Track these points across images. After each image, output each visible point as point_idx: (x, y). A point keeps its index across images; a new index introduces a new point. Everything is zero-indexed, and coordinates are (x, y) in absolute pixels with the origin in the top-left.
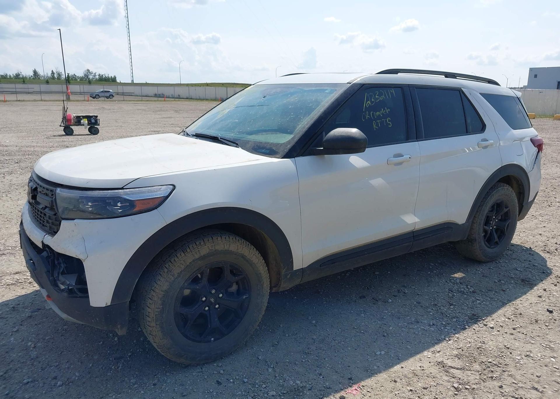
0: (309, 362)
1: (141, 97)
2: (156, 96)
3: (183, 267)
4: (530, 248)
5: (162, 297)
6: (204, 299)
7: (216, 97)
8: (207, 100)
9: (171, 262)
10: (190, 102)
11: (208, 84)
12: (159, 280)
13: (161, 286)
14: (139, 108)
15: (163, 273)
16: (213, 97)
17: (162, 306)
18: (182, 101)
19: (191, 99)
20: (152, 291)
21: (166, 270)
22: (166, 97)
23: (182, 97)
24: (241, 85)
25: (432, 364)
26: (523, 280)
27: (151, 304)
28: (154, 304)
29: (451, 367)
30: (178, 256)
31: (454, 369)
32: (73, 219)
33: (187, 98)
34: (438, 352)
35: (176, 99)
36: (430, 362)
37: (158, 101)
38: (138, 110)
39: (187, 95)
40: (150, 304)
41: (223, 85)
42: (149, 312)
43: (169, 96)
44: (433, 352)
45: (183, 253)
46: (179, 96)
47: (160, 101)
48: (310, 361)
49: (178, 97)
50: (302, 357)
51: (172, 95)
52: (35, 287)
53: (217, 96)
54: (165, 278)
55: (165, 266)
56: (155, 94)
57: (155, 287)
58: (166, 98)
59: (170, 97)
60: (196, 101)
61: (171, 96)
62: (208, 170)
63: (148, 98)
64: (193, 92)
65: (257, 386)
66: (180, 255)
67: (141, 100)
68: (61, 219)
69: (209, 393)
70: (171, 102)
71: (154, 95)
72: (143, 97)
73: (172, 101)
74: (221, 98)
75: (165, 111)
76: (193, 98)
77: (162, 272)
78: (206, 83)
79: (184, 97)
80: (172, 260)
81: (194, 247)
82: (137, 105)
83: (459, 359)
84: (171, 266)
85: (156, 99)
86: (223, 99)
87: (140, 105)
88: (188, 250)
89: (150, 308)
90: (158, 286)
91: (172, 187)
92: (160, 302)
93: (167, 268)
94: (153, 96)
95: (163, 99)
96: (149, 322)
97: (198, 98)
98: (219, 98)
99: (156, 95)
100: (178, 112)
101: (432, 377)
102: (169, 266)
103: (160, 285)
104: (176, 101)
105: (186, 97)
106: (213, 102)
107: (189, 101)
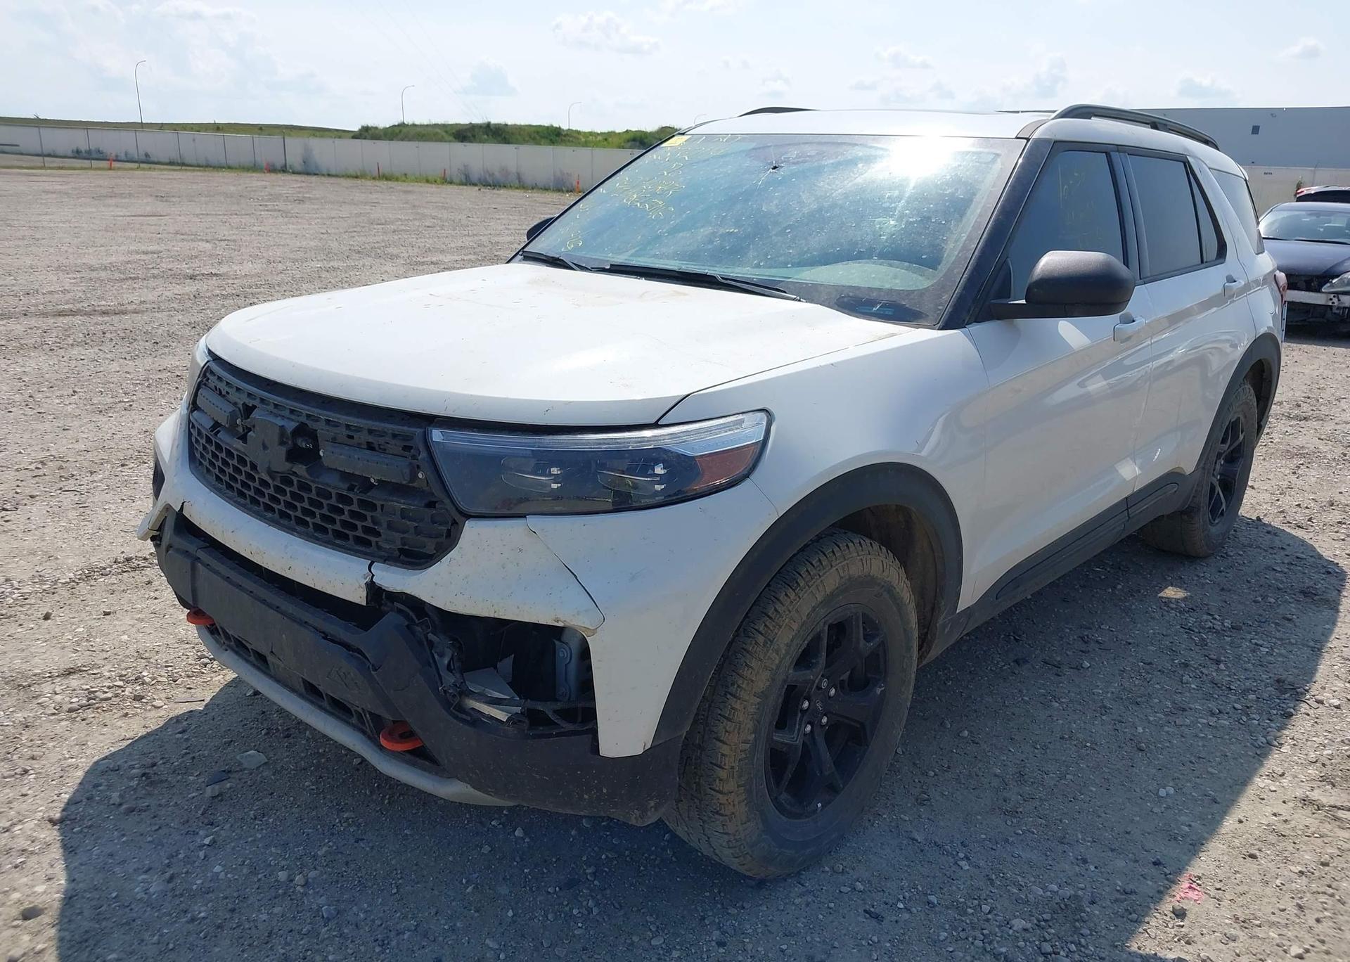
0: (1033, 833)
1: (41, 158)
2: (77, 154)
3: (795, 627)
4: (1259, 519)
5: (755, 711)
6: (806, 704)
7: (255, 160)
8: (230, 168)
9: (771, 618)
10: (184, 173)
11: (221, 127)
12: (747, 665)
13: (752, 681)
14: (47, 187)
15: (753, 648)
16: (247, 159)
17: (753, 736)
18: (161, 170)
19: (183, 164)
20: (729, 696)
21: (761, 639)
22: (114, 161)
23: (156, 160)
24: (311, 132)
25: (1291, 804)
26: (1304, 593)
27: (729, 733)
28: (736, 731)
29: (1335, 807)
30: (781, 598)
31: (1343, 809)
32: (524, 516)
33: (171, 163)
34: (1280, 776)
35: (142, 165)
36: (1284, 802)
37: (91, 168)
38: (47, 192)
39: (174, 156)
40: (727, 734)
41: (261, 129)
42: (722, 755)
43: (117, 156)
44: (1272, 776)
45: (791, 590)
46: (147, 155)
47: (99, 169)
48: (1035, 832)
49: (143, 158)
50: (1009, 823)
51: (126, 154)
52: (159, 707)
53: (258, 159)
54: (761, 660)
55: (756, 630)
56: (75, 149)
57: (739, 686)
58: (113, 163)
59: (119, 159)
60: (200, 171)
61: (123, 157)
62: (818, 365)
63: (57, 162)
64: (189, 147)
65: (970, 911)
66: (786, 595)
67: (43, 165)
68: (458, 517)
69: (871, 945)
70: (131, 172)
71: (73, 151)
72: (46, 159)
73: (132, 169)
74: (268, 164)
75: (125, 198)
76: (186, 162)
77: (751, 644)
78: (213, 122)
79: (162, 160)
80: (771, 612)
81: (812, 574)
82: (34, 178)
83: (1334, 786)
84: (771, 628)
85: (78, 163)
86: (273, 165)
87: (44, 178)
88: (802, 583)
89: (726, 744)
90: (746, 681)
91: (763, 415)
92: (750, 725)
93: (762, 634)
94: (70, 153)
95: (104, 164)
96: (721, 780)
97: (202, 162)
98: (264, 164)
99: (78, 152)
100: (166, 201)
101: (1316, 835)
102: (766, 625)
103: (750, 679)
104: (144, 169)
105: (168, 161)
106: (249, 175)
107: (180, 170)
